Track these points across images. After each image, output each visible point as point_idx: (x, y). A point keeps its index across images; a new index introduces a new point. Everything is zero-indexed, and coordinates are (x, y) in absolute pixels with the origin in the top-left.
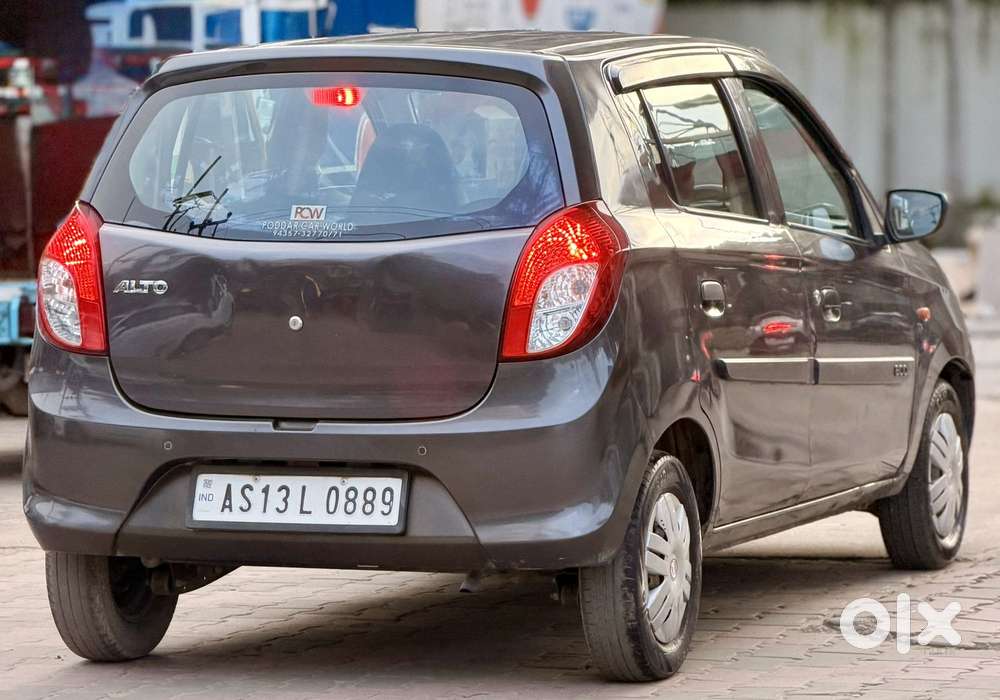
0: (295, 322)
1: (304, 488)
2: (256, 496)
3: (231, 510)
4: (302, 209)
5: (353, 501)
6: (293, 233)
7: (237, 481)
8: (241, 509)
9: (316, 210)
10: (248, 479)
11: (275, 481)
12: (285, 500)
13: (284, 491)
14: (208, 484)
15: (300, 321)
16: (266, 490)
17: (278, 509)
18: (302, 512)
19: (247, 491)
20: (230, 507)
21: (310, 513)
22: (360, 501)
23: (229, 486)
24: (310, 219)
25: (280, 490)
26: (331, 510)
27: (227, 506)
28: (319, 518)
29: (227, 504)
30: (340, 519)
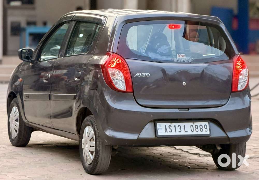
0: (184, 84)
1: (184, 126)
3: (167, 132)
4: (179, 55)
5: (197, 128)
6: (179, 61)
8: (170, 131)
9: (183, 55)
11: (177, 124)
12: (180, 129)
13: (179, 127)
17: (179, 131)
18: (185, 132)
20: (167, 131)
22: (199, 128)
24: (182, 57)
25: (178, 126)
26: (192, 131)
27: (166, 131)
29: (166, 130)
30: (195, 133)
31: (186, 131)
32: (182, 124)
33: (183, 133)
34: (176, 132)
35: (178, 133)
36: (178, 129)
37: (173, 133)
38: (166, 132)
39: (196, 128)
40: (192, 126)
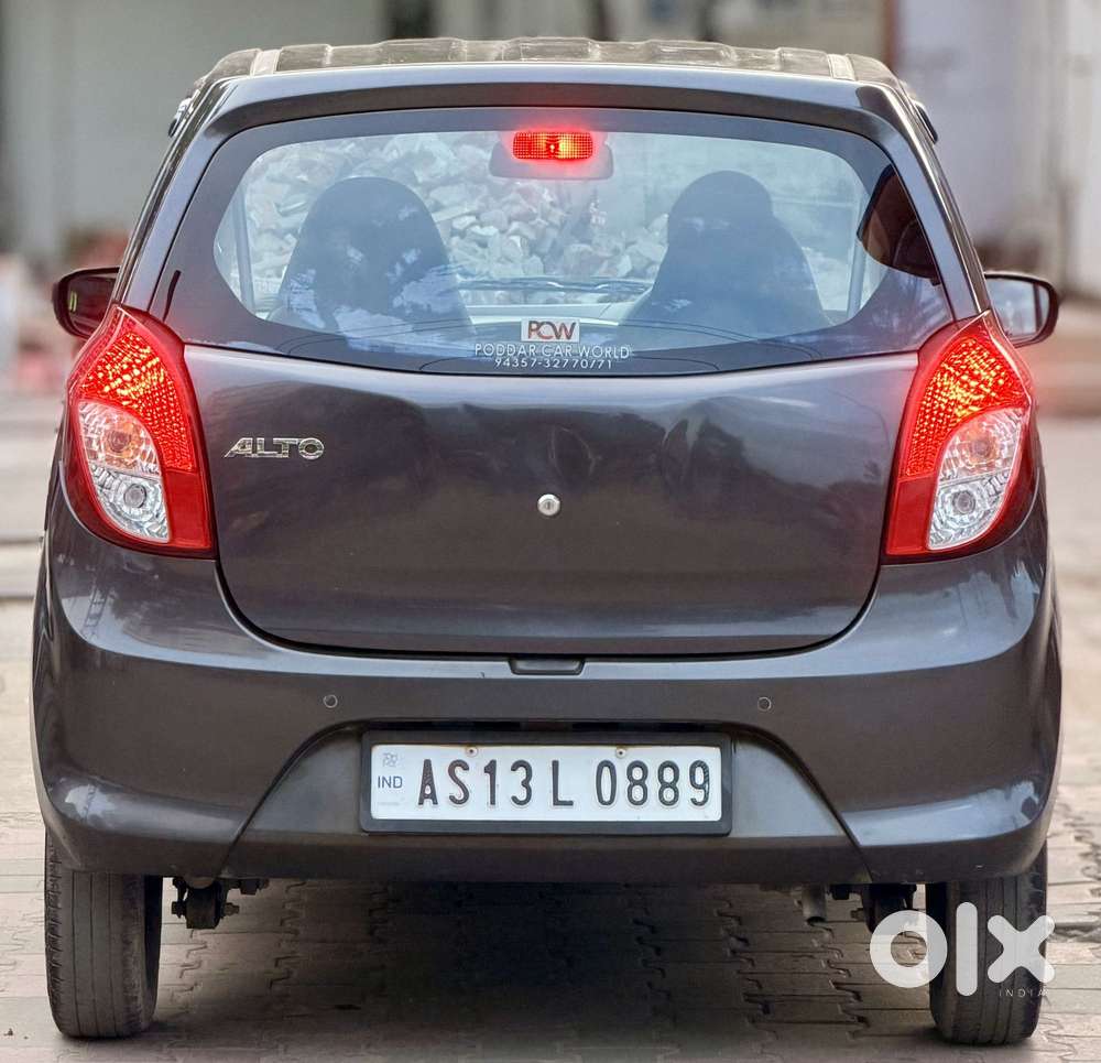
0: (549, 505)
1: (555, 765)
2: (475, 779)
3: (435, 803)
4: (540, 325)
5: (641, 783)
6: (530, 362)
7: (442, 755)
8: (452, 799)
9: (563, 326)
10: (458, 753)
11: (505, 755)
12: (526, 784)
14: (390, 760)
15: (557, 502)
16: (491, 769)
17: (515, 799)
18: (557, 802)
19: (459, 772)
20: (433, 796)
21: (570, 803)
22: (653, 784)
23: (427, 765)
24: (554, 339)
25: (515, 767)
26: (607, 798)
27: (428, 793)
28: (586, 810)
29: (428, 791)
30: (621, 812)
31: (561, 797)
32: (540, 756)
33: (540, 811)
34: (493, 802)
35: (505, 812)
36: (510, 783)
37: (477, 811)
38: (428, 802)
39: (634, 783)
40: (606, 771)
